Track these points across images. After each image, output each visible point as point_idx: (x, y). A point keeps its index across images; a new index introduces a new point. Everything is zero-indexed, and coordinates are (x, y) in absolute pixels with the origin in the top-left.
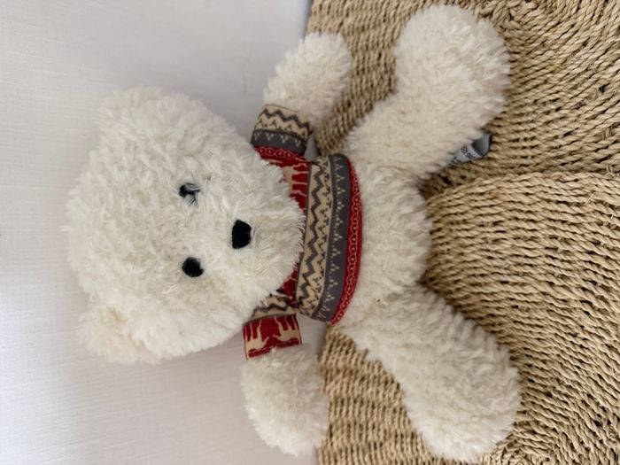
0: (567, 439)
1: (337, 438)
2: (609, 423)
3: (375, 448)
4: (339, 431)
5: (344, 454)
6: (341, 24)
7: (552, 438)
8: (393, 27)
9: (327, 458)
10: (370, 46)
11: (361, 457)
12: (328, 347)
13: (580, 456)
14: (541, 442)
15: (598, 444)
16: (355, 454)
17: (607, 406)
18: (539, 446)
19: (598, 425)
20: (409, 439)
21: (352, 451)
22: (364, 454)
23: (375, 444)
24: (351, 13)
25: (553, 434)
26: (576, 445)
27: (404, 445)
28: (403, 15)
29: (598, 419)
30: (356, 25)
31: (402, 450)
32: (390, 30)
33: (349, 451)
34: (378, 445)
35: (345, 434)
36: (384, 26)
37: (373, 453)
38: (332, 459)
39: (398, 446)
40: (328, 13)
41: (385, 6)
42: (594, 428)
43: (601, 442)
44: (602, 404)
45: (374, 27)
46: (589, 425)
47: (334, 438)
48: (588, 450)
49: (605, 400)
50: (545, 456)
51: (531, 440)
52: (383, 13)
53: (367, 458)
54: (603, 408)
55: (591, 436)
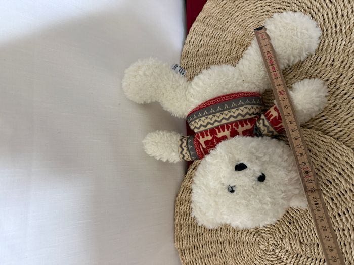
0: (278, 229)
1: (184, 230)
2: (294, 222)
3: (200, 236)
4: (184, 228)
5: (186, 238)
6: (198, 51)
7: (273, 229)
8: (220, 56)
9: (178, 239)
10: (210, 63)
11: (193, 240)
12: (182, 190)
13: (283, 236)
14: (268, 231)
15: (289, 231)
16: (191, 238)
17: (294, 216)
18: (268, 232)
19: (290, 223)
20: (215, 231)
21: (190, 237)
22: (195, 238)
23: (200, 234)
24: (202, 47)
25: (273, 227)
26: (281, 231)
27: (213, 234)
28: (225, 52)
29: (290, 221)
30: (205, 52)
31: (212, 236)
32: (219, 57)
33: (188, 236)
34: (201, 234)
35: (187, 229)
36: (216, 55)
37: (198, 238)
38: (181, 240)
39: (210, 234)
40: (193, 45)
41: (217, 47)
42: (288, 224)
43: (291, 230)
44: (292, 215)
45: (213, 54)
46: (286, 223)
47: (182, 230)
48: (286, 233)
49: (293, 213)
50: (270, 236)
51: (265, 230)
52: (217, 49)
53: (196, 240)
54: (292, 217)
55: (287, 227)
